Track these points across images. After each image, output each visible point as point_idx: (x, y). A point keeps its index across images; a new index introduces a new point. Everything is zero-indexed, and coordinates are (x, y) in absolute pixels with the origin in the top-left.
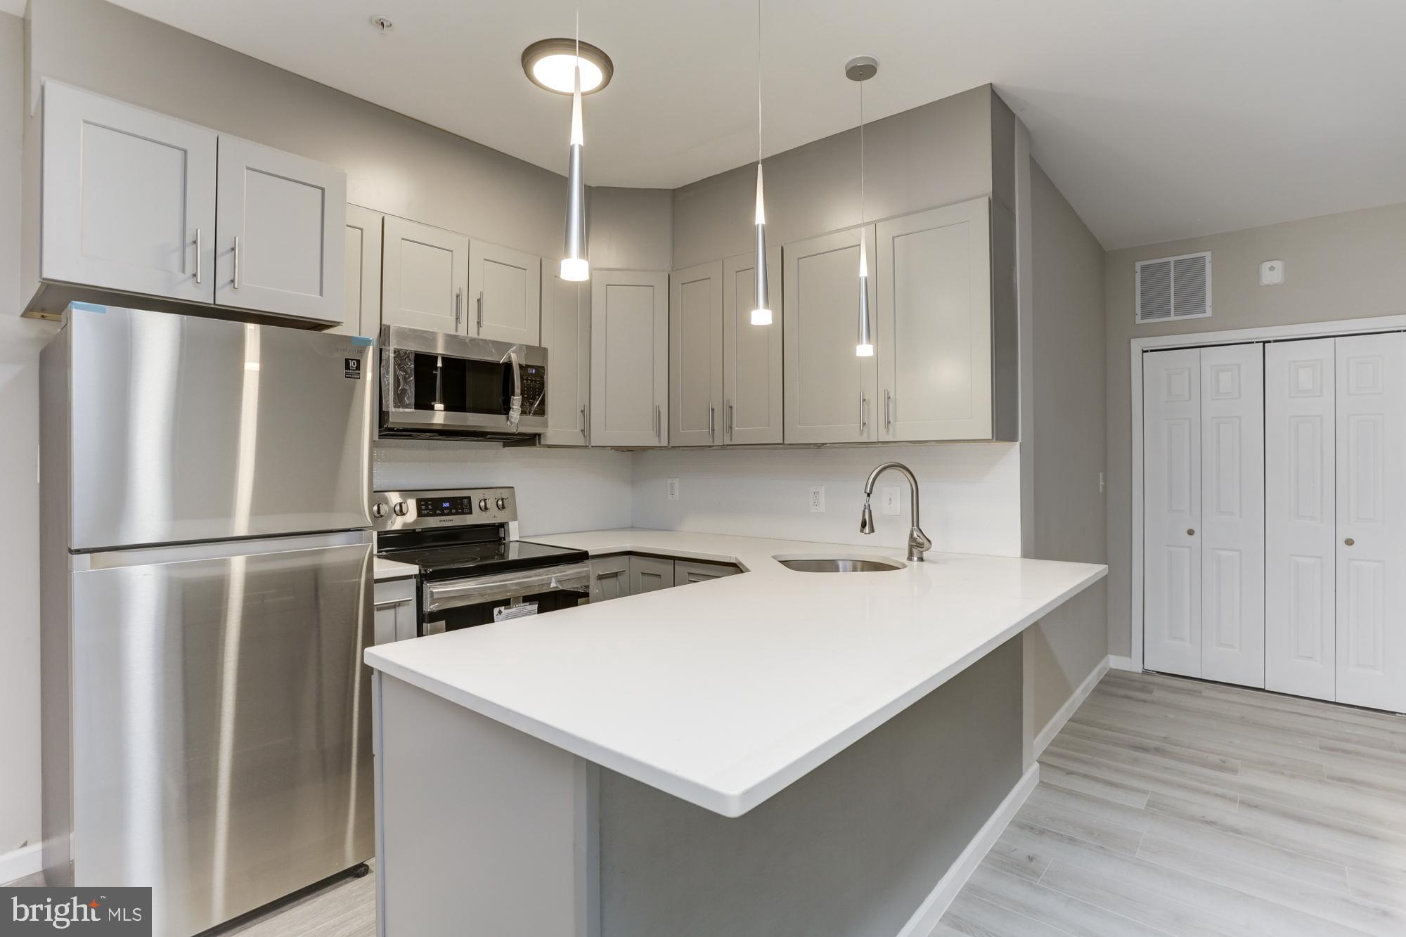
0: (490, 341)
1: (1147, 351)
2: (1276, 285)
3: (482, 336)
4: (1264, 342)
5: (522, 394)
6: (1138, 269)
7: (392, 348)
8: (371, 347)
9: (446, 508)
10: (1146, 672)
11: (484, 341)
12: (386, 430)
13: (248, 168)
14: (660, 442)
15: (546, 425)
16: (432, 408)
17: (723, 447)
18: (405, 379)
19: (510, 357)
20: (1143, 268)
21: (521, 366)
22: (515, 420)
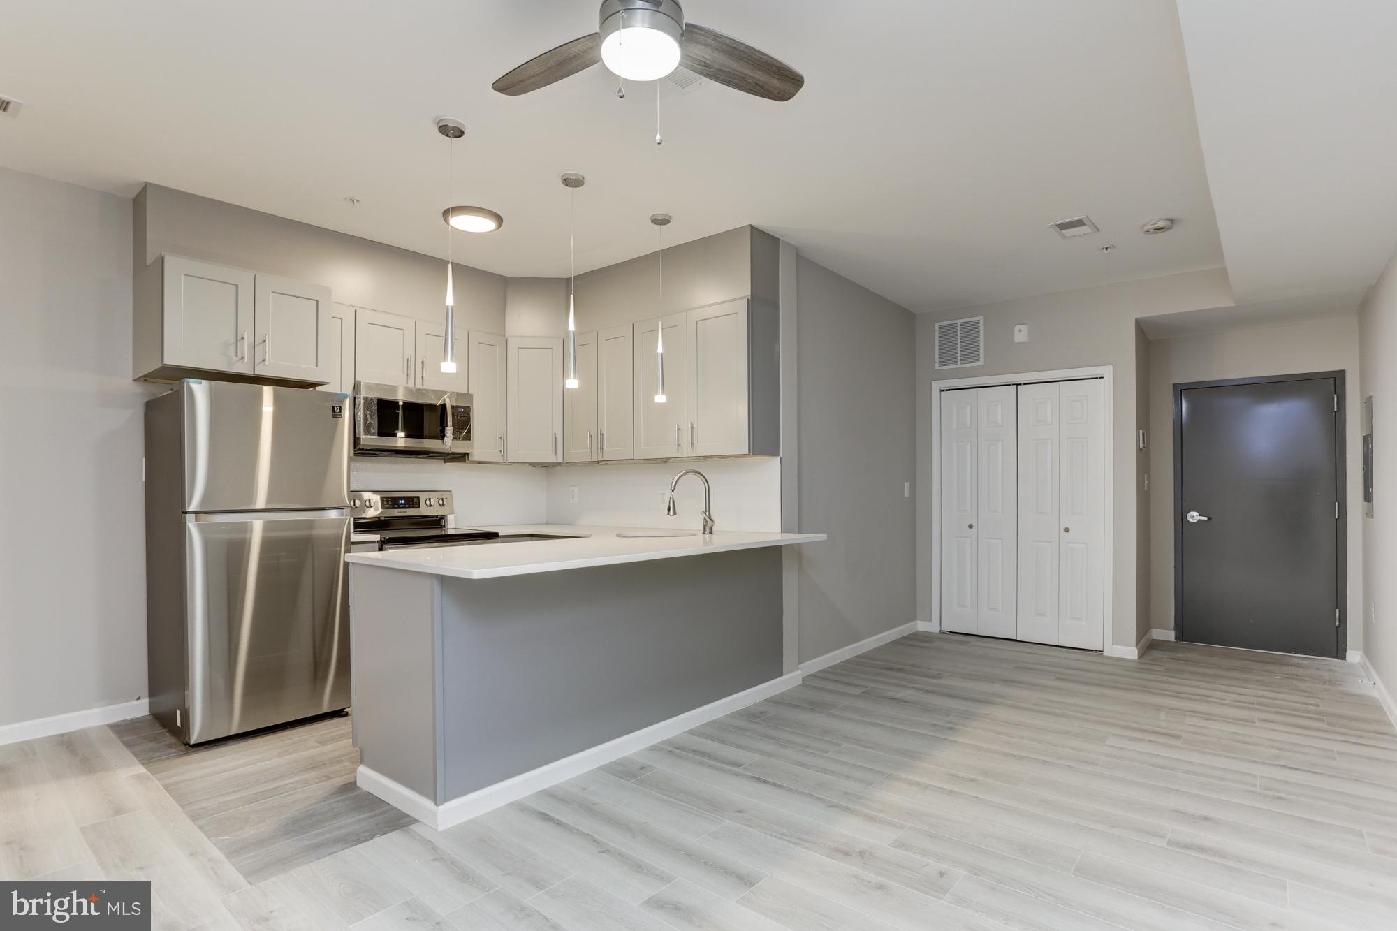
0: (430, 390)
1: (944, 391)
2: (1023, 343)
3: (425, 387)
4: (1017, 385)
5: (453, 426)
6: (937, 328)
7: (362, 397)
8: (348, 399)
9: (401, 504)
10: (943, 632)
11: (426, 390)
12: (360, 451)
13: (272, 292)
14: (557, 459)
15: (472, 447)
16: (395, 435)
17: (598, 462)
18: (371, 417)
19: (445, 401)
20: (940, 327)
21: (452, 407)
22: (449, 443)
